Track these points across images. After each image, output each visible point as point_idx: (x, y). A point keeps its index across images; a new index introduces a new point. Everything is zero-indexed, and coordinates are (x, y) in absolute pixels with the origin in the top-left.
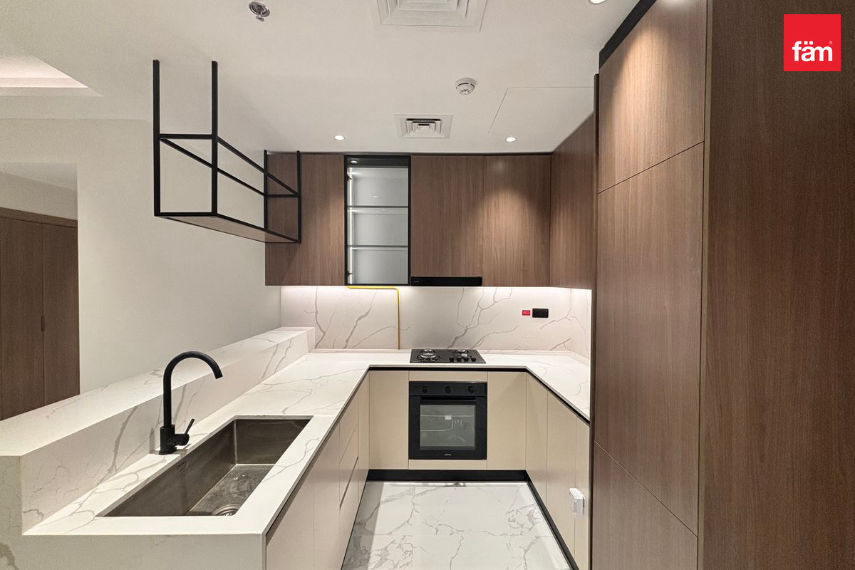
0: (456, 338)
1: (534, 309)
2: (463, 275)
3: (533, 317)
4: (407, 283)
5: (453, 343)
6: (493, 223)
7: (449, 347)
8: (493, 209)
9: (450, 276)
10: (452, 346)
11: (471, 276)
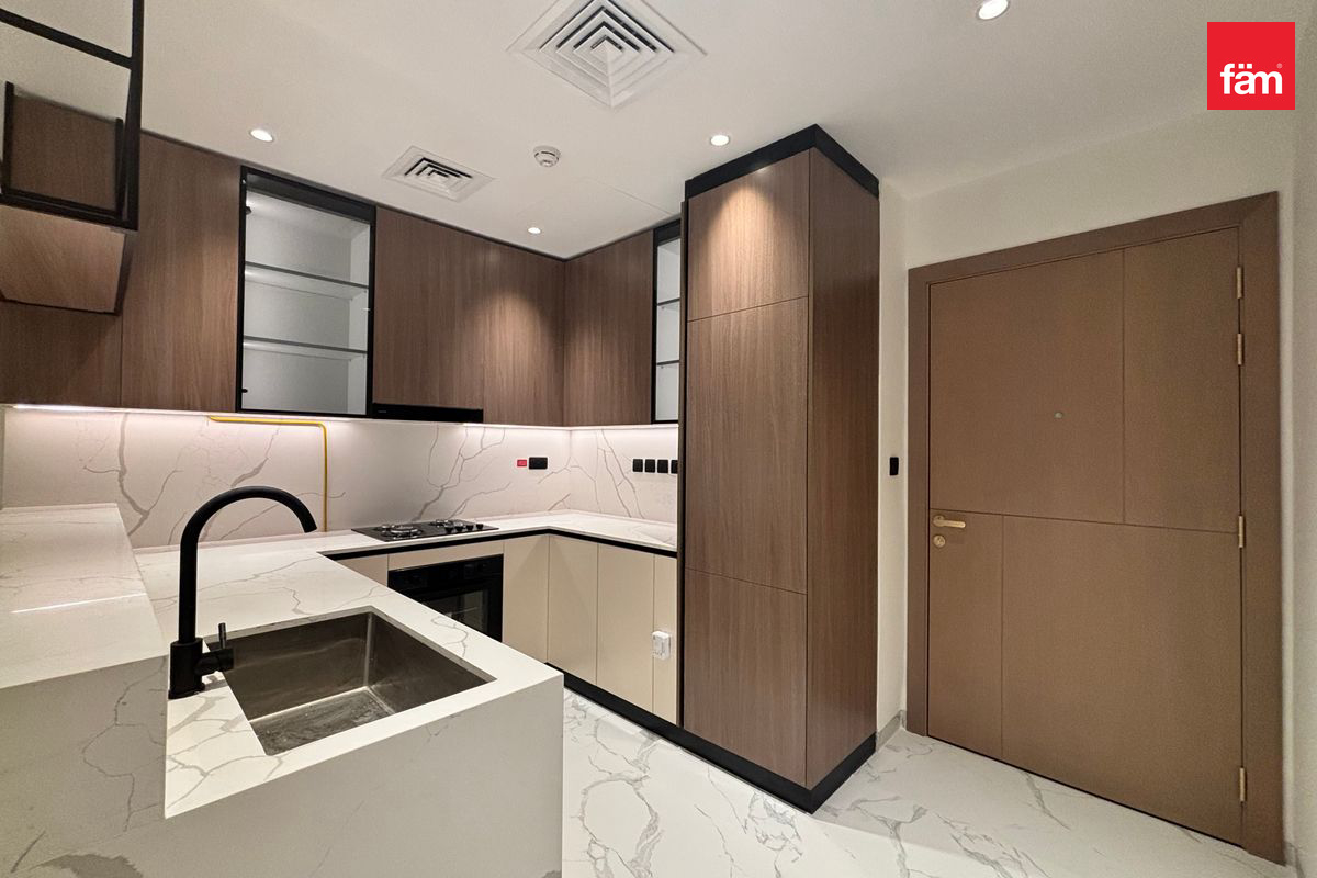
0: (426, 505)
1: (531, 459)
2: (457, 405)
3: (530, 468)
4: (364, 413)
5: (422, 513)
6: (498, 337)
7: (414, 520)
8: (497, 316)
9: (438, 405)
10: (419, 518)
11: (467, 407)
